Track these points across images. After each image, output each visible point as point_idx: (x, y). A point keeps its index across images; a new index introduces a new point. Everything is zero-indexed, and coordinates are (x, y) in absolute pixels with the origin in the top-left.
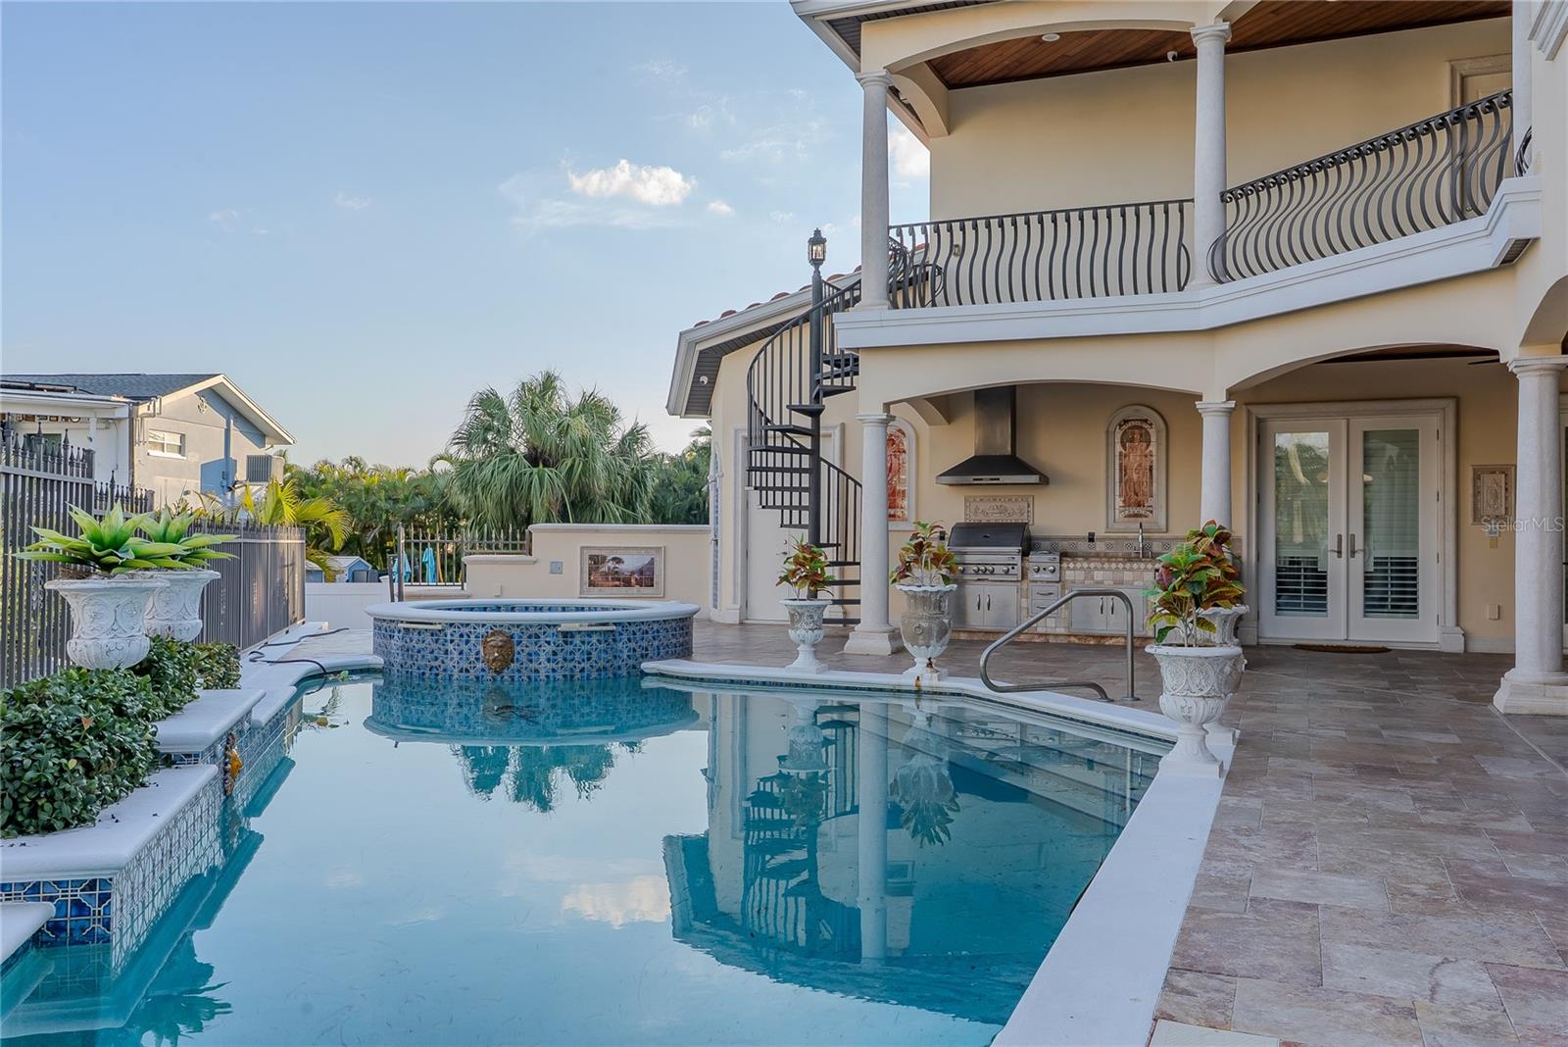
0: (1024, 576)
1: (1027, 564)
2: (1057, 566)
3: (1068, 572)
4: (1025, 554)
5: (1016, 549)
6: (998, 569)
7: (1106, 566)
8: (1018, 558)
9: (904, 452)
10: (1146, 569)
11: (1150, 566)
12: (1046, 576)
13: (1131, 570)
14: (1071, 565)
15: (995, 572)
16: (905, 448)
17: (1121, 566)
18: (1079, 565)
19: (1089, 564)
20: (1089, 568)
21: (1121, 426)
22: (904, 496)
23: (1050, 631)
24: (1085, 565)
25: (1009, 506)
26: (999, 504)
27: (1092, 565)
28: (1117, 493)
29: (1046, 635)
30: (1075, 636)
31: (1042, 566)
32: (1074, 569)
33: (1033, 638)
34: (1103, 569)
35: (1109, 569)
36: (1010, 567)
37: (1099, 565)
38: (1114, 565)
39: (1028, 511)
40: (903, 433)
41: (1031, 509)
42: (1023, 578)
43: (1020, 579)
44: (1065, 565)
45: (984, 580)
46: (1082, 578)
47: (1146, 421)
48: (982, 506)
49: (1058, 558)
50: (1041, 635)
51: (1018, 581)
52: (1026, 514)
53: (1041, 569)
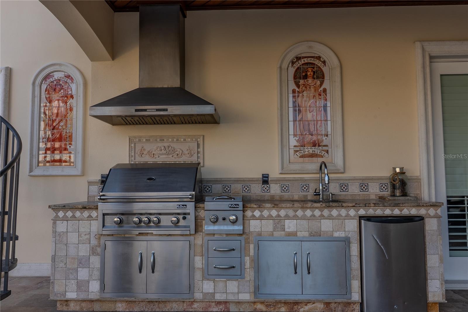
0: (198, 228)
1: (202, 213)
2: (240, 214)
3: (253, 222)
4: (199, 200)
5: (188, 194)
6: (166, 221)
7: (300, 213)
8: (191, 206)
9: (72, 97)
10: (348, 217)
11: (352, 212)
12: (225, 228)
13: (330, 217)
14: (257, 213)
15: (162, 224)
16: (74, 93)
17: (317, 213)
18: (266, 213)
19: (278, 211)
20: (279, 216)
21: (293, 63)
22: (71, 140)
23: (231, 298)
24: (274, 213)
25: (177, 146)
26: (166, 145)
27: (283, 213)
28: (291, 132)
29: (226, 303)
30: (262, 303)
31: (221, 215)
32: (261, 218)
33: (210, 306)
34: (295, 217)
35: (304, 218)
36: (181, 217)
37: (291, 213)
38: (308, 213)
39: (198, 152)
40: (72, 79)
41: (201, 150)
42: (196, 231)
43: (193, 232)
44: (249, 213)
45: (147, 234)
46: (270, 228)
47: (319, 58)
48: (148, 147)
49: (241, 204)
50: (219, 303)
51: (190, 235)
52: (196, 155)
53: (220, 219)
